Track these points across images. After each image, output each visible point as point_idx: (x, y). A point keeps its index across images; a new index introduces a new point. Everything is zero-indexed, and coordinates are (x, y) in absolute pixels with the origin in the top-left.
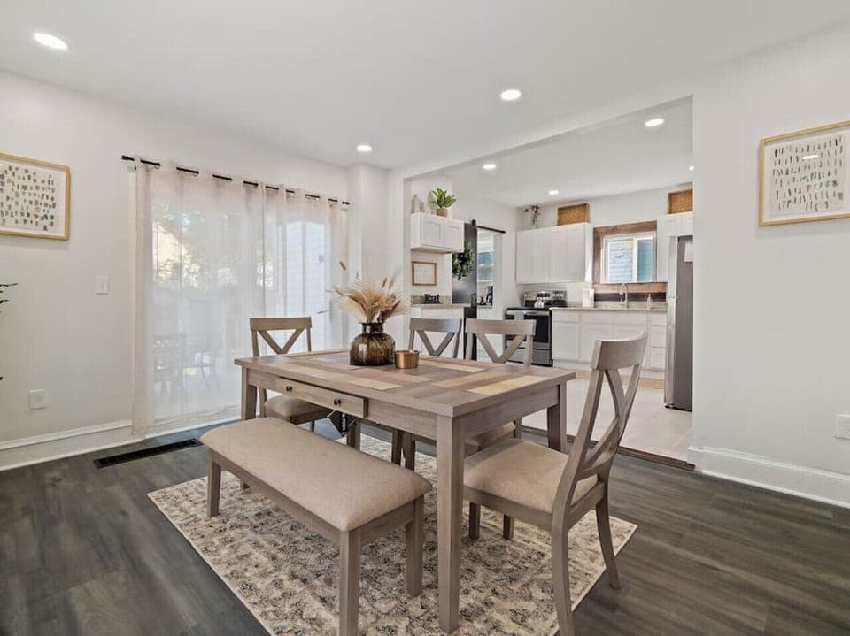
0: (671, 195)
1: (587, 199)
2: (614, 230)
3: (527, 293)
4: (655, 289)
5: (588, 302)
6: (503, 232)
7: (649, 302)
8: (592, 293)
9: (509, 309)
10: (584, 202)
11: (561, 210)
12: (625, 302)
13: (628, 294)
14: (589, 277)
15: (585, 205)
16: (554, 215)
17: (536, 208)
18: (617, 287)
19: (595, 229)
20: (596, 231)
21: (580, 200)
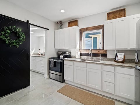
0: (108, 14)
1: (78, 19)
2: (86, 29)
3: (59, 52)
4: (102, 52)
5: (78, 56)
6: (47, 29)
7: (100, 57)
8: (79, 53)
9: (50, 58)
10: (77, 19)
11: (69, 23)
12: (91, 57)
13: (92, 54)
14: (78, 47)
15: (77, 20)
16: (67, 24)
17: (61, 22)
18: (88, 51)
19: (80, 29)
20: (80, 30)
21: (76, 19)
